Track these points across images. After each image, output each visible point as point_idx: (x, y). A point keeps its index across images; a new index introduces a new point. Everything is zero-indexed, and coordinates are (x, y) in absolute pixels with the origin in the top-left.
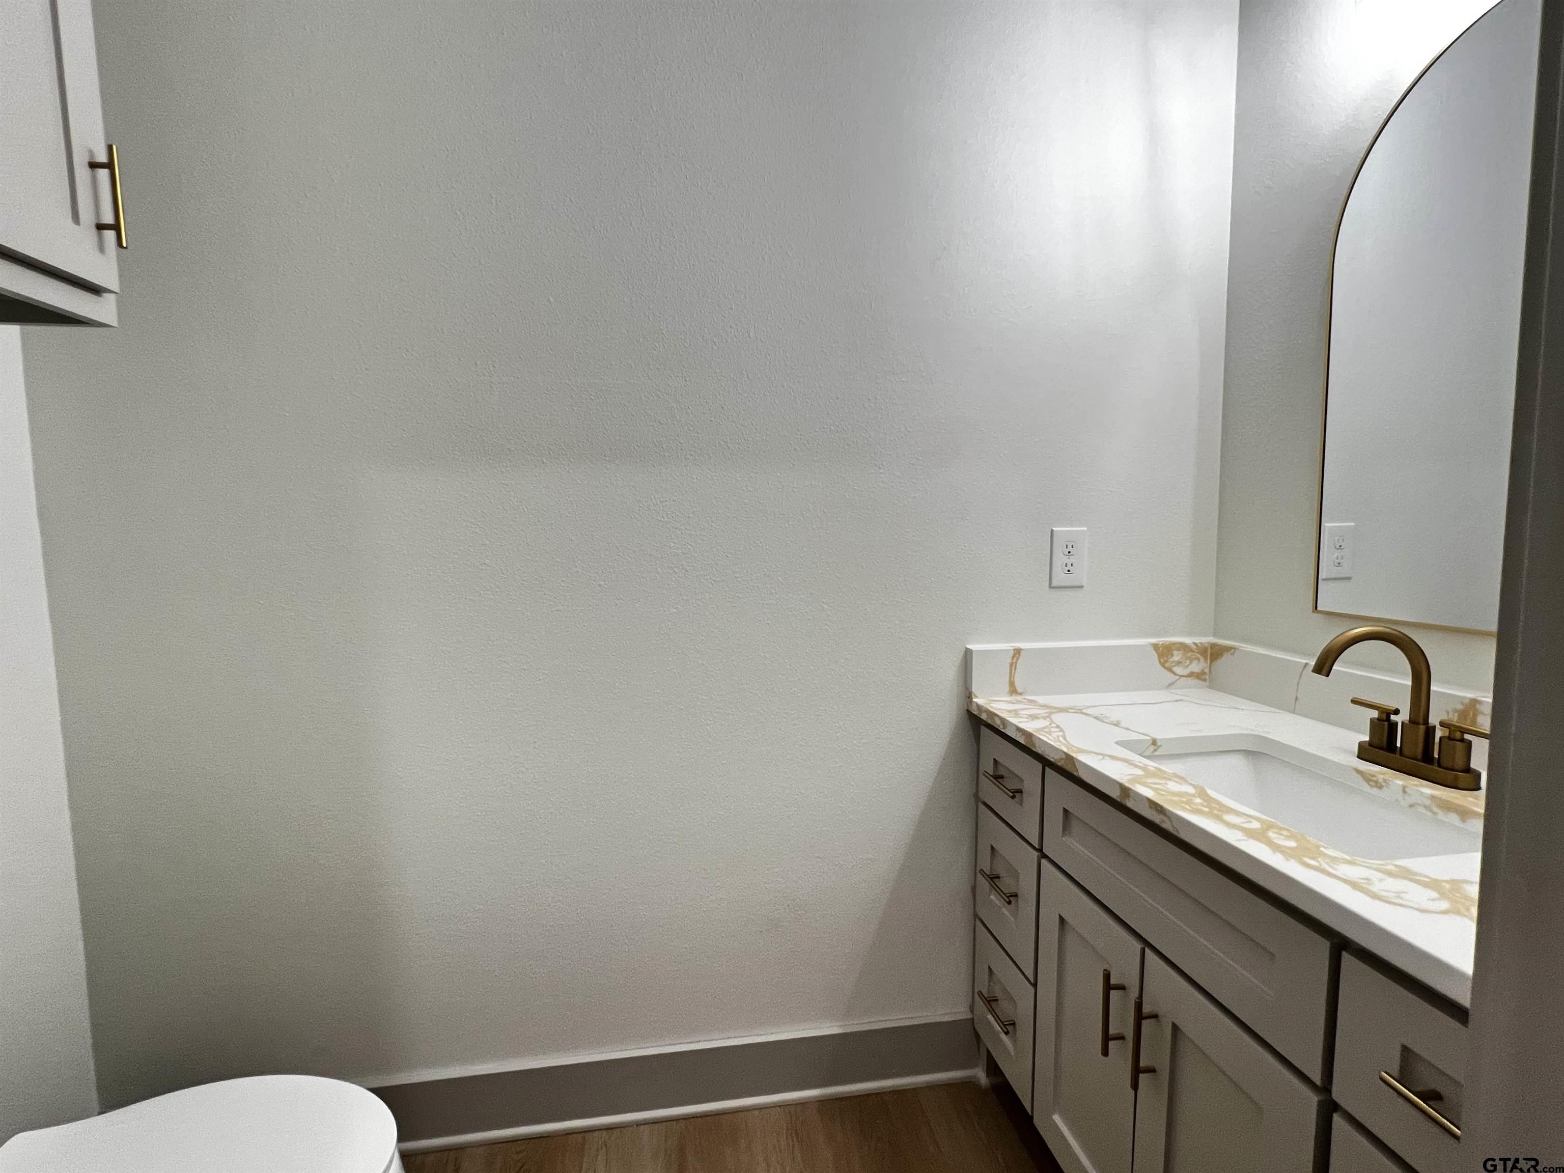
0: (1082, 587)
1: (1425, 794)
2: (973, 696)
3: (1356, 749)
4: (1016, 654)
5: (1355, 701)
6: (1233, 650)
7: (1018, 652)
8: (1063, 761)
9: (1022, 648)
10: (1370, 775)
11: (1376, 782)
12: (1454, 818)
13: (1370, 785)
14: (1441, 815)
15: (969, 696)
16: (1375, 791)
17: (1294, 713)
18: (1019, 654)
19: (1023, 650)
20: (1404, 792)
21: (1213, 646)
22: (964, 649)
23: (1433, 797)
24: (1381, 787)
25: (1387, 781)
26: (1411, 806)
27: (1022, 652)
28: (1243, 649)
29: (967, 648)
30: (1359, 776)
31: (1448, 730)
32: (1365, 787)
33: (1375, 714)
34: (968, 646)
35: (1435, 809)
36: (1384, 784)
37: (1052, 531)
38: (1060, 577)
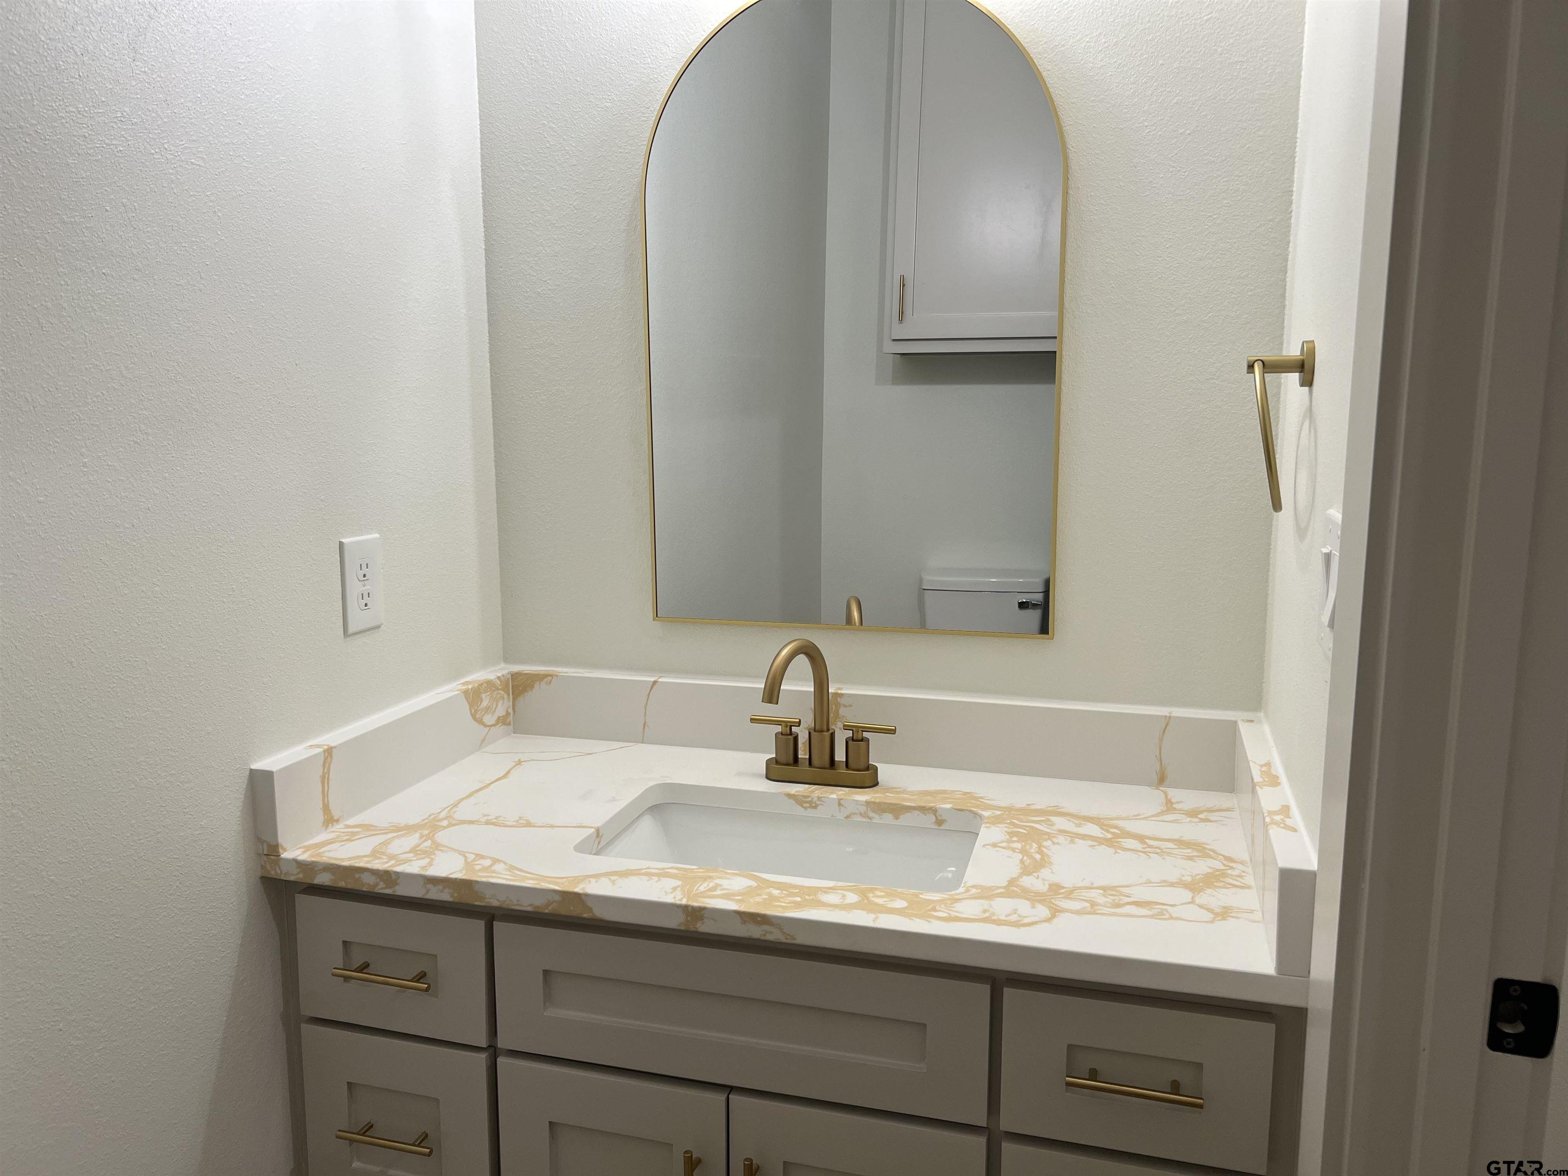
0: (378, 627)
1: (860, 801)
2: (281, 850)
3: (763, 770)
4: (327, 757)
5: (752, 720)
6: (550, 678)
7: (329, 752)
8: (555, 904)
9: (333, 744)
10: (803, 796)
11: (810, 802)
12: (888, 818)
13: (803, 807)
14: (877, 819)
15: (272, 851)
16: (811, 813)
17: (643, 743)
18: (331, 757)
19: (335, 747)
20: (840, 804)
21: (515, 676)
22: (248, 773)
23: (868, 803)
24: (815, 807)
25: (822, 799)
26: (847, 817)
27: (334, 749)
28: (560, 674)
29: (251, 770)
30: (792, 801)
31: (851, 731)
32: (799, 811)
33: (779, 729)
34: (256, 766)
35: (872, 814)
36: (818, 803)
37: (341, 545)
38: (358, 619)
